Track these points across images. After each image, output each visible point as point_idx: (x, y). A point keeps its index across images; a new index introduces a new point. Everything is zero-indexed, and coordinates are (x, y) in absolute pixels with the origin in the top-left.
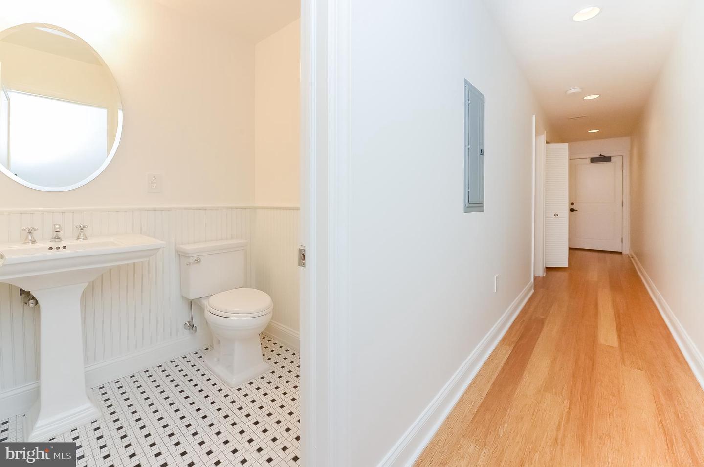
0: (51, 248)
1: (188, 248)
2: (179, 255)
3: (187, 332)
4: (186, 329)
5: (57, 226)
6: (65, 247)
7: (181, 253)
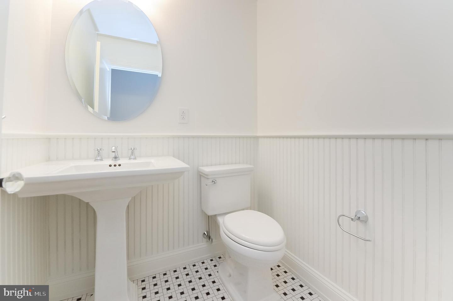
0: (110, 166)
1: (207, 170)
2: (201, 176)
3: (205, 240)
4: (205, 238)
5: (113, 148)
6: (120, 165)
7: (202, 174)
